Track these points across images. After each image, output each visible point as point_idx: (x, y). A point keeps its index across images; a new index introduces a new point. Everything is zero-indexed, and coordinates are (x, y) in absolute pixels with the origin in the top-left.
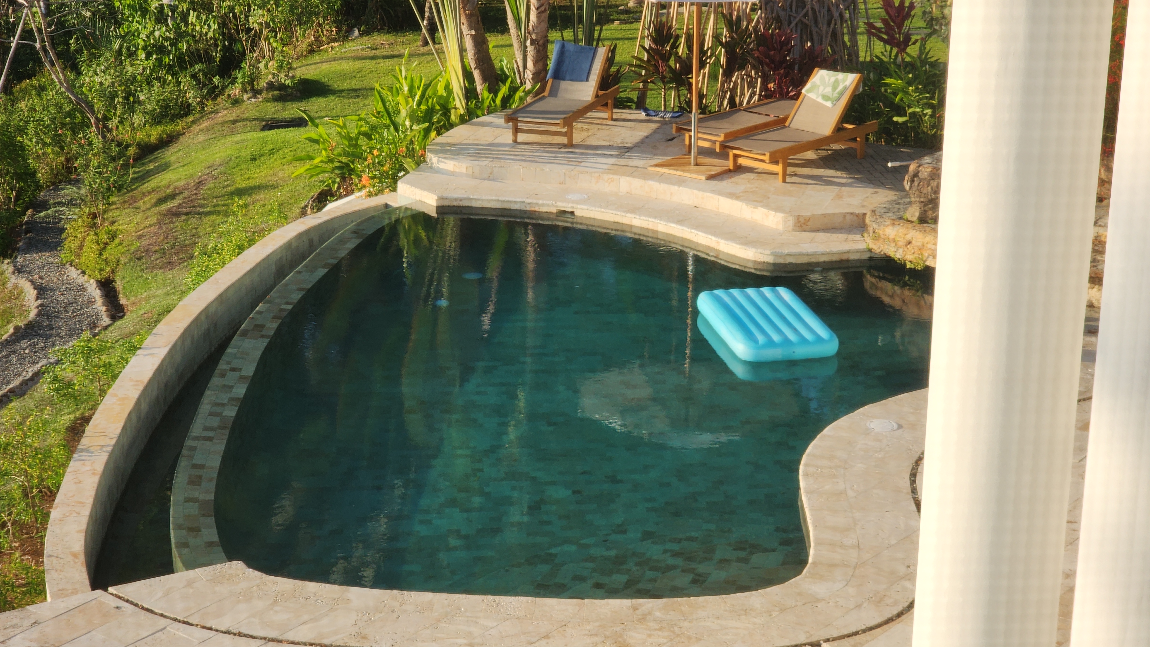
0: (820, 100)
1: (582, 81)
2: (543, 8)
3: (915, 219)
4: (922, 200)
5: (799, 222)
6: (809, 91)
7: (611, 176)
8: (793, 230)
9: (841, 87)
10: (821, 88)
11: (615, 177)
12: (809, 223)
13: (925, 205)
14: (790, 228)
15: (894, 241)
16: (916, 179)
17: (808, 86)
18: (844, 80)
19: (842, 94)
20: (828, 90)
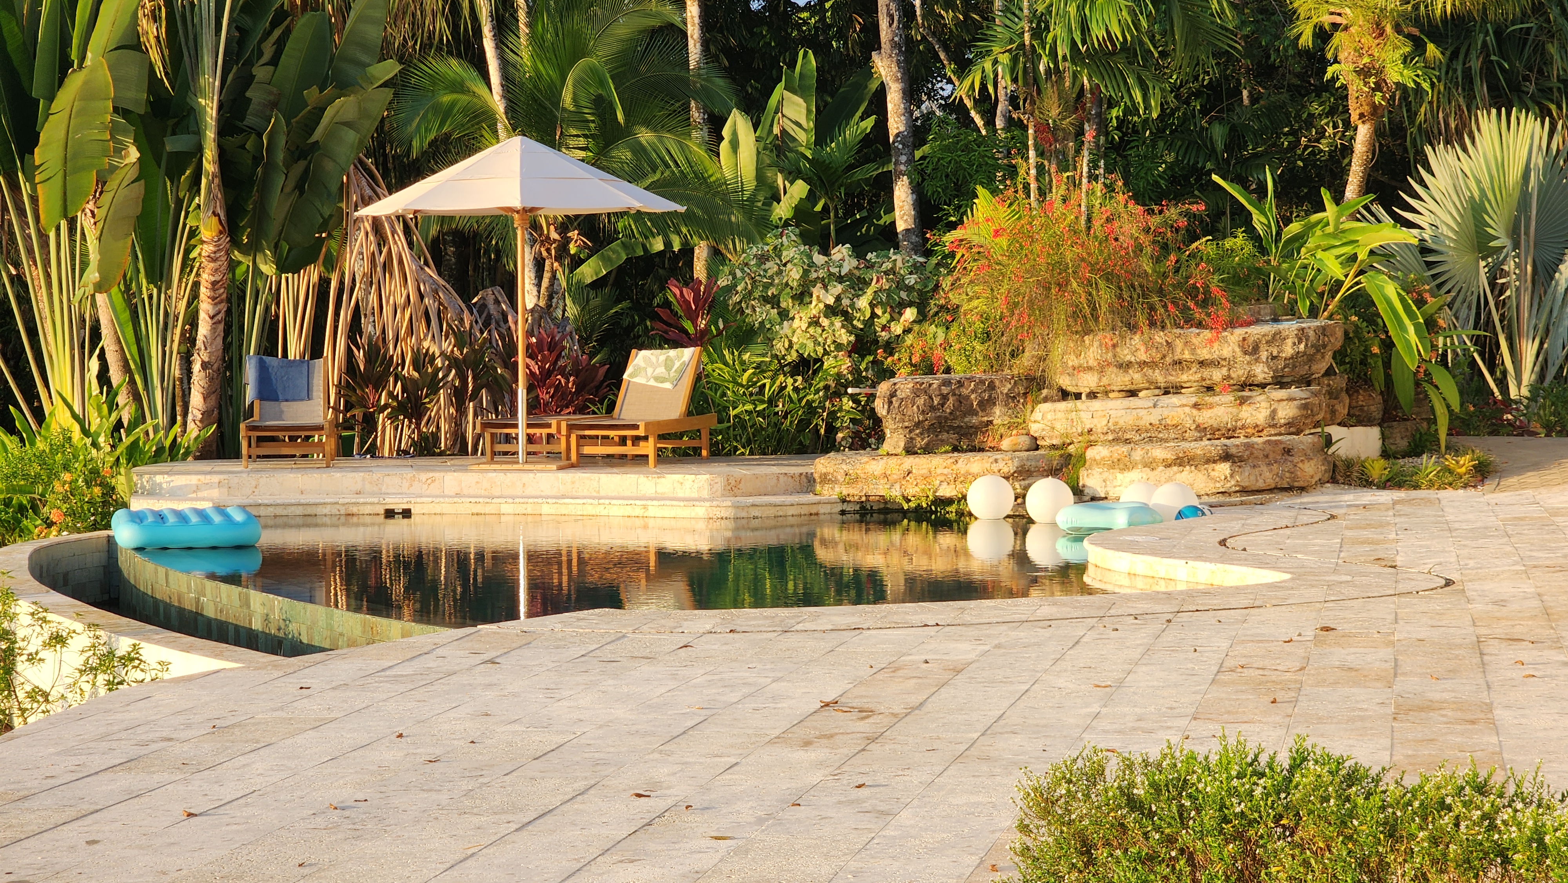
0: (652, 383)
1: (302, 400)
2: (219, 317)
3: (900, 450)
4: (906, 424)
5: (729, 484)
6: (632, 375)
7: (431, 474)
8: (723, 495)
9: (677, 364)
10: (650, 371)
11: (437, 475)
12: (741, 486)
13: (910, 432)
14: (719, 493)
15: (886, 476)
16: (894, 399)
17: (629, 370)
18: (679, 357)
19: (682, 372)
20: (661, 371)
